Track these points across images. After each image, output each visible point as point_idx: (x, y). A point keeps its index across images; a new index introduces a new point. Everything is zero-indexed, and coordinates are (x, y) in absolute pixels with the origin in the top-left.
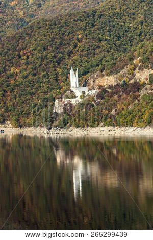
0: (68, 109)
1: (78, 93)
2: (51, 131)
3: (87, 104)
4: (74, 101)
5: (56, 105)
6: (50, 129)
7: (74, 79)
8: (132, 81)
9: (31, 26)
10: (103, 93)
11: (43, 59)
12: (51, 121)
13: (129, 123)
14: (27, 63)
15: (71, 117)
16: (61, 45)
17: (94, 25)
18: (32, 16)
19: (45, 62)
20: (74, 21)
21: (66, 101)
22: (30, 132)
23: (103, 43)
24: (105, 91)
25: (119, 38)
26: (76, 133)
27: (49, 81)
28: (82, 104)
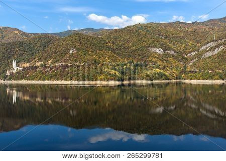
0: (12, 74)
1: (16, 69)
3: (18, 73)
4: (14, 72)
5: (7, 72)
6: (4, 81)
7: (14, 64)
8: (35, 66)
10: (24, 69)
11: (3, 57)
12: (5, 78)
13: (33, 79)
16: (10, 52)
17: (22, 46)
20: (15, 44)
21: (11, 71)
23: (26, 52)
24: (25, 68)
25: (31, 51)
26: (14, 82)
27: (5, 64)
28: (17, 73)
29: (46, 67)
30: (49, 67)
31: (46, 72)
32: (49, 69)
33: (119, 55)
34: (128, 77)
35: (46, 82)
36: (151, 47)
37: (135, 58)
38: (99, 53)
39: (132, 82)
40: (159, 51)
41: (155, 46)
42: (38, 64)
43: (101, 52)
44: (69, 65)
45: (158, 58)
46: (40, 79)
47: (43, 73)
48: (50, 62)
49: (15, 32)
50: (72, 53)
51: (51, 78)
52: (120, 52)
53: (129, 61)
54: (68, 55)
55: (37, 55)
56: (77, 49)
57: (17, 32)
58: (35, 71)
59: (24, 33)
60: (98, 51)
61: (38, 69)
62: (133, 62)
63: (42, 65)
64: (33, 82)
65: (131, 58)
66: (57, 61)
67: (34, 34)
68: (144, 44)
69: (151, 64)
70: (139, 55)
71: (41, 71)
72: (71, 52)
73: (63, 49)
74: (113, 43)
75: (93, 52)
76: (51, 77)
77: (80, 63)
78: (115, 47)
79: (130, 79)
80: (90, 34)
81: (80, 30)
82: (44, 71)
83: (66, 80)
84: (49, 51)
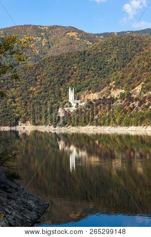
0: (67, 114)
1: (74, 104)
2: (56, 129)
3: (79, 111)
5: (59, 111)
6: (55, 127)
7: (71, 95)
8: (109, 97)
9: (44, 60)
11: (51, 82)
12: (56, 122)
13: (107, 124)
14: (41, 84)
15: (69, 120)
16: (63, 72)
17: (84, 60)
18: (44, 54)
19: (53, 83)
20: (72, 57)
21: (66, 109)
22: (43, 129)
23: (90, 72)
24: (91, 103)
25: (100, 69)
26: (72, 130)
27: (55, 96)
28: (76, 112)
29: (131, 100)
30: (136, 100)
31: (131, 109)
32: (136, 104)
42: (115, 94)
46: (120, 124)
47: (125, 112)
48: (138, 89)
49: (71, 34)
51: (141, 121)
55: (112, 76)
57: (74, 34)
58: (111, 108)
59: (86, 34)
61: (115, 104)
63: (122, 96)
67: (106, 35)
71: (122, 107)
76: (142, 119)
82: (127, 108)
84: (136, 66)
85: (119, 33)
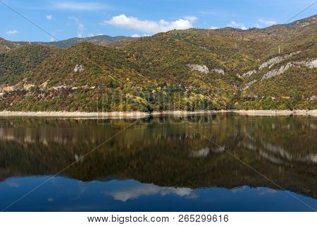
29: (39, 92)
30: (43, 92)
31: (39, 99)
32: (43, 95)
33: (145, 74)
34: (158, 106)
35: (39, 114)
36: (192, 63)
37: (168, 78)
38: (117, 71)
39: (164, 113)
40: (203, 69)
41: (197, 63)
42: (27, 87)
43: (120, 71)
44: (73, 88)
45: (201, 79)
46: (30, 110)
47: (34, 101)
48: (45, 84)
50: (78, 72)
51: (46, 108)
52: (147, 70)
53: (160, 83)
54: (72, 75)
55: (25, 74)
56: (85, 65)
58: (23, 97)
59: (6, 41)
60: (115, 69)
61: (27, 95)
62: (165, 84)
63: (32, 89)
64: (20, 114)
65: (162, 79)
66: (56, 83)
67: (21, 43)
68: (181, 59)
69: (191, 87)
70: (175, 75)
71: (32, 98)
72: (76, 70)
73: (64, 65)
74: (137, 57)
75: (108, 70)
76: (47, 106)
77: (89, 86)
78: (140, 62)
79: (161, 109)
80: (103, 43)
81: (89, 39)
82: (36, 98)
83: (69, 110)
84: (44, 68)
85: (32, 43)
